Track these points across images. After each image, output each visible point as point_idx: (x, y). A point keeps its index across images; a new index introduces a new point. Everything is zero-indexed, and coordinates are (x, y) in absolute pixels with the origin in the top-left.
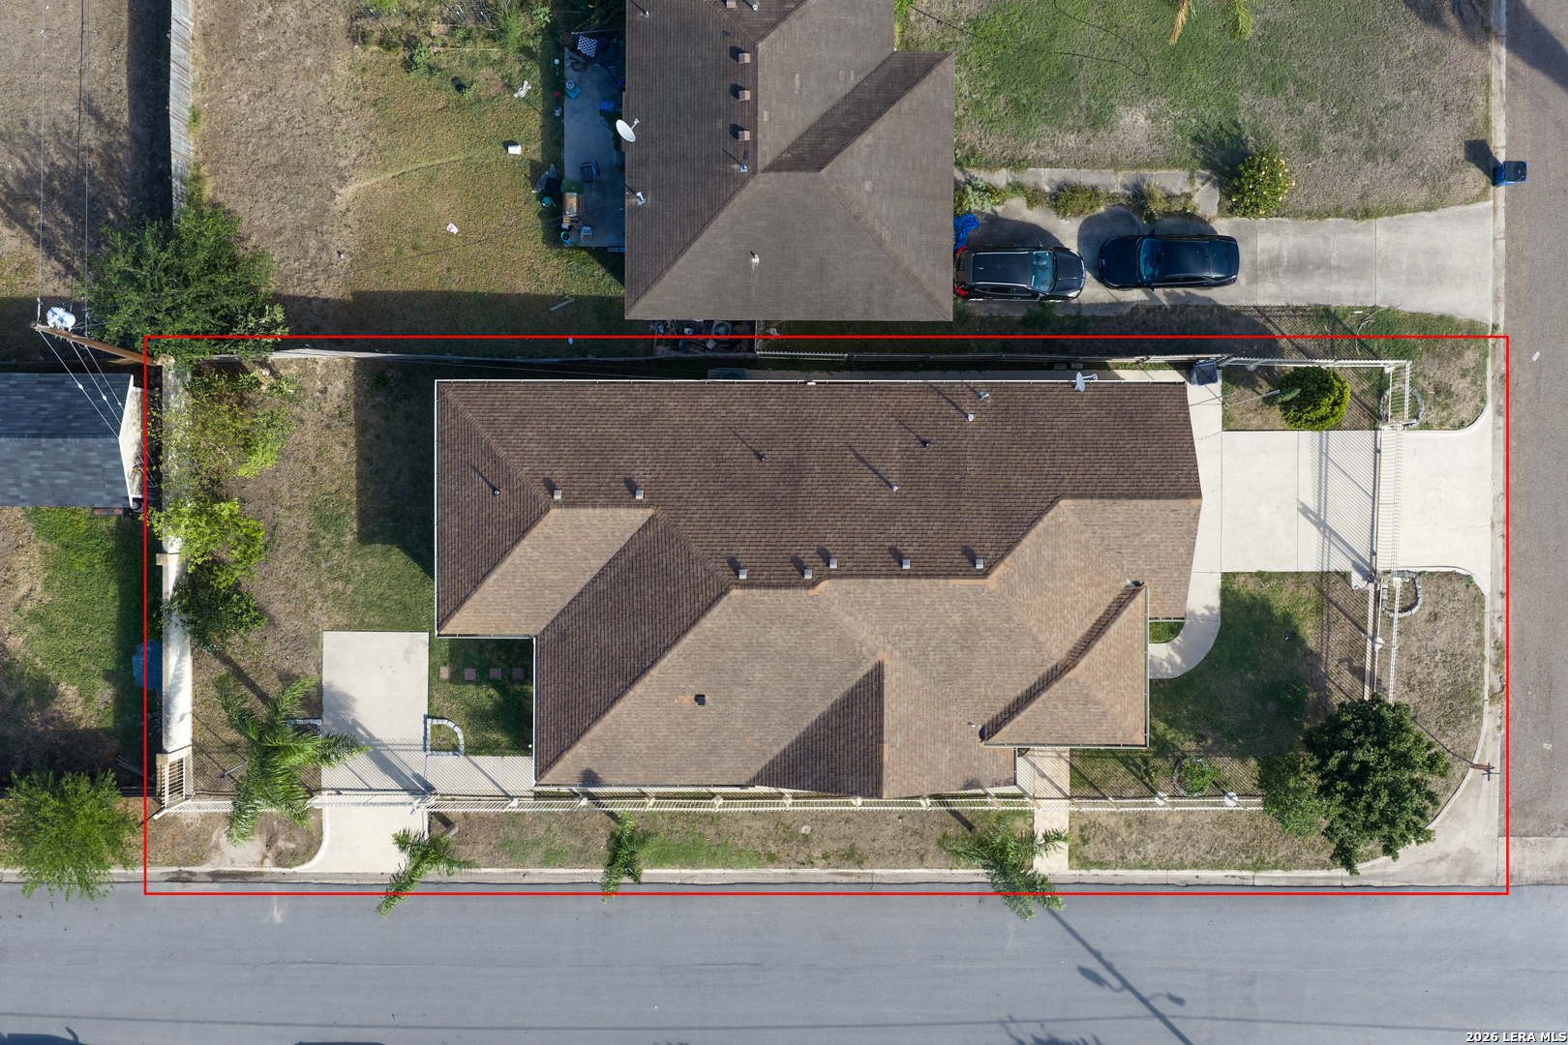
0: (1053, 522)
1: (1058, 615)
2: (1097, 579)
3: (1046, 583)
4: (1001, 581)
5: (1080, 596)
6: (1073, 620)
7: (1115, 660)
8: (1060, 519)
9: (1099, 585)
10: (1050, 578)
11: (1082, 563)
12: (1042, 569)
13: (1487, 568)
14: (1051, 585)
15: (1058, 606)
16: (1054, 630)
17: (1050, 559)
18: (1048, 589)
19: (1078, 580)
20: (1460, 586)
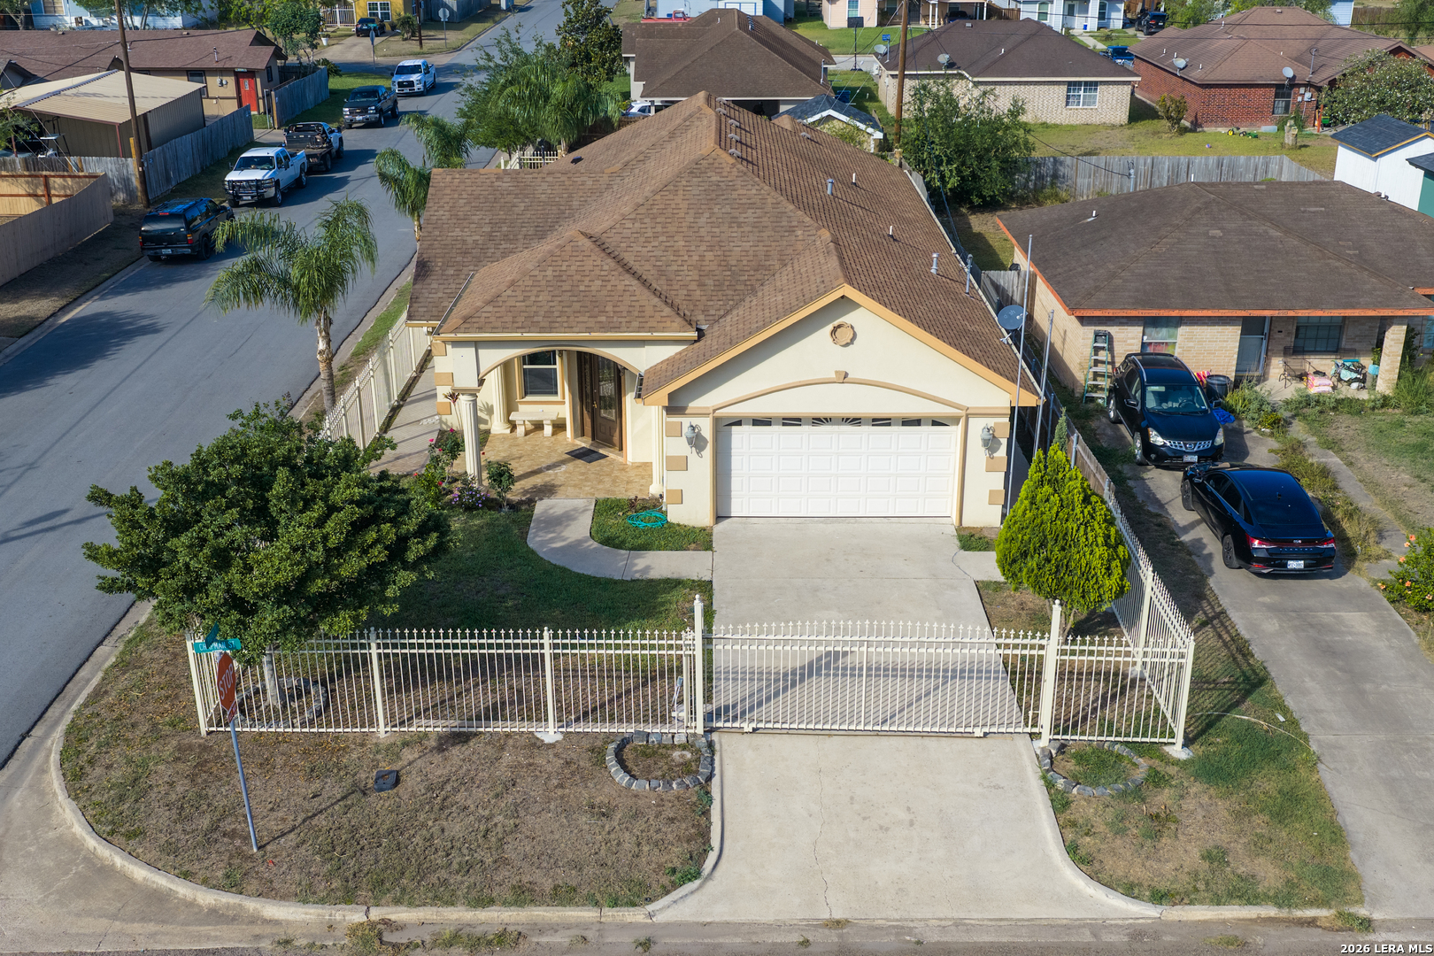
0: (795, 224)
1: (659, 229)
2: (710, 282)
3: (707, 215)
4: (711, 161)
5: (686, 258)
6: (650, 248)
7: (582, 288)
8: (799, 233)
9: (701, 285)
10: (713, 219)
11: (734, 263)
12: (727, 209)
13: (720, 913)
14: (703, 220)
15: (672, 229)
16: (637, 225)
17: (741, 220)
18: (698, 215)
19: (709, 255)
20: (675, 855)
